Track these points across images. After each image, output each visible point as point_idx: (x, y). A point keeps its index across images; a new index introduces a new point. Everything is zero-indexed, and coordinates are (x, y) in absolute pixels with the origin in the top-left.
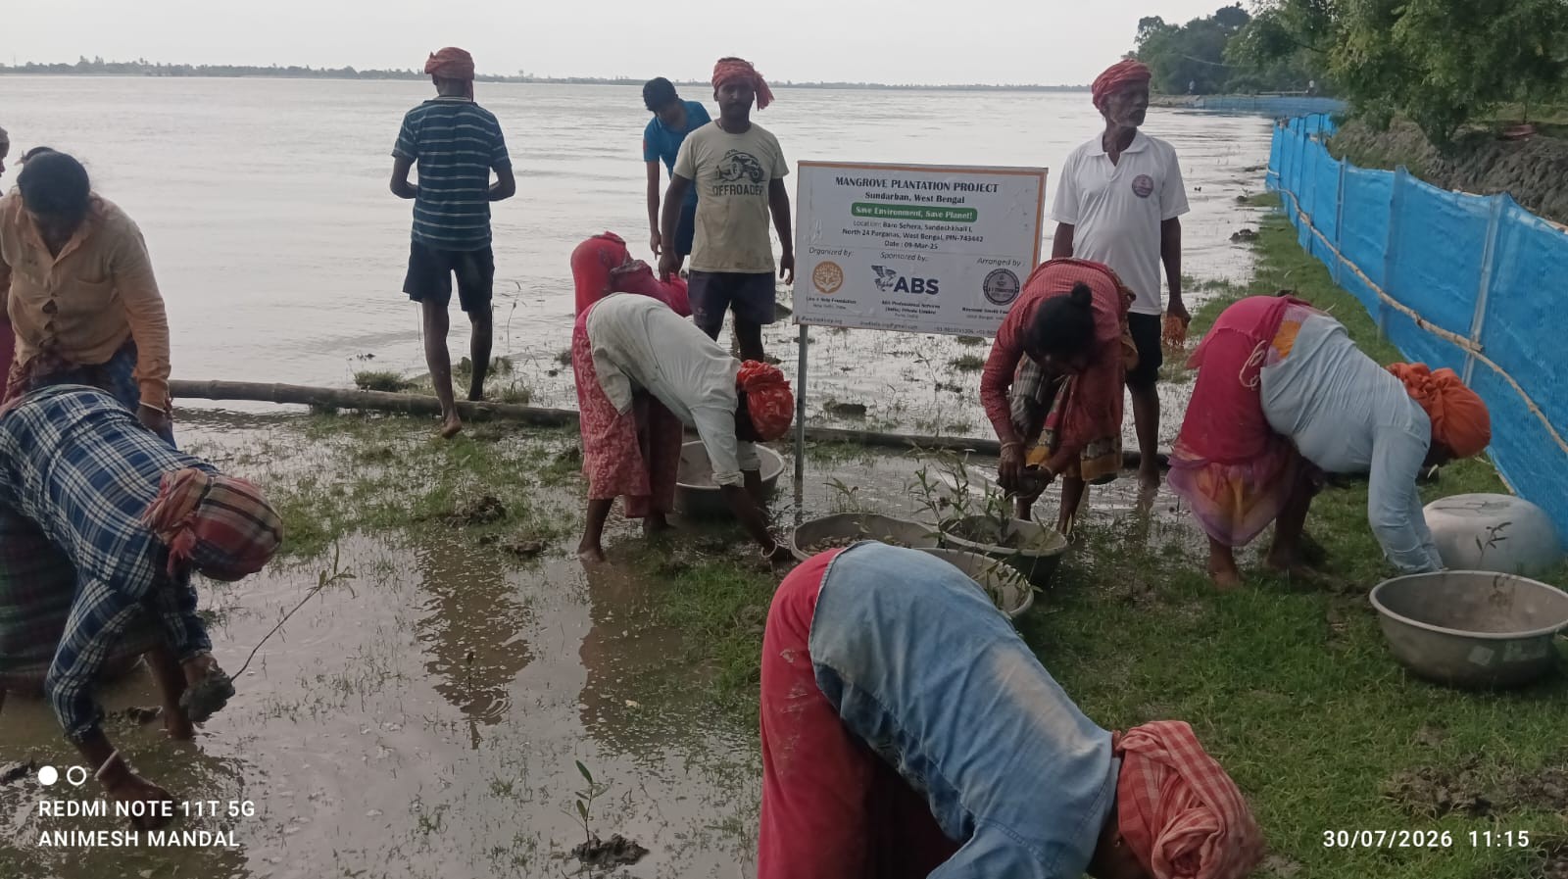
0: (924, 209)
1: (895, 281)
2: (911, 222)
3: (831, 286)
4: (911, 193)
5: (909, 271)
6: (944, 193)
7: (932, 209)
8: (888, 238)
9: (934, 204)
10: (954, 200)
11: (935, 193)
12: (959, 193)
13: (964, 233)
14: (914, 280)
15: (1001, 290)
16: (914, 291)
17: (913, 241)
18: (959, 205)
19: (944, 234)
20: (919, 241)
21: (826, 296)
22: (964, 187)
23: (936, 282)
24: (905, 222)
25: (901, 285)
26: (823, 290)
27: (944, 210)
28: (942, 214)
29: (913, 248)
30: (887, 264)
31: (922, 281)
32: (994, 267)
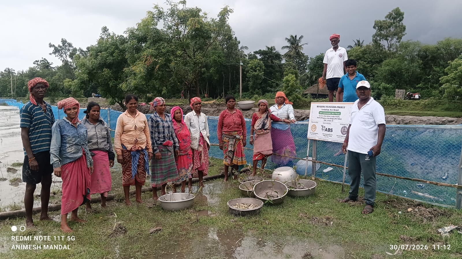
0: (331, 112)
1: (325, 129)
2: (329, 115)
3: (314, 130)
4: (329, 109)
5: (328, 126)
6: (335, 109)
7: (333, 112)
8: (324, 119)
9: (333, 111)
10: (337, 110)
11: (333, 109)
12: (338, 109)
13: (338, 118)
14: (328, 129)
15: (344, 131)
16: (328, 131)
17: (329, 120)
18: (338, 111)
19: (335, 118)
20: (330, 120)
21: (313, 132)
22: (339, 107)
23: (332, 129)
24: (328, 115)
25: (326, 130)
26: (313, 131)
27: (335, 112)
28: (335, 113)
29: (329, 121)
30: (324, 125)
31: (330, 129)
32: (343, 126)
